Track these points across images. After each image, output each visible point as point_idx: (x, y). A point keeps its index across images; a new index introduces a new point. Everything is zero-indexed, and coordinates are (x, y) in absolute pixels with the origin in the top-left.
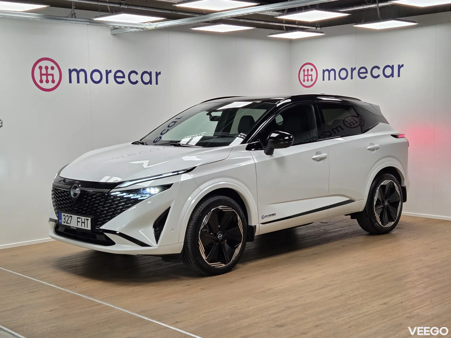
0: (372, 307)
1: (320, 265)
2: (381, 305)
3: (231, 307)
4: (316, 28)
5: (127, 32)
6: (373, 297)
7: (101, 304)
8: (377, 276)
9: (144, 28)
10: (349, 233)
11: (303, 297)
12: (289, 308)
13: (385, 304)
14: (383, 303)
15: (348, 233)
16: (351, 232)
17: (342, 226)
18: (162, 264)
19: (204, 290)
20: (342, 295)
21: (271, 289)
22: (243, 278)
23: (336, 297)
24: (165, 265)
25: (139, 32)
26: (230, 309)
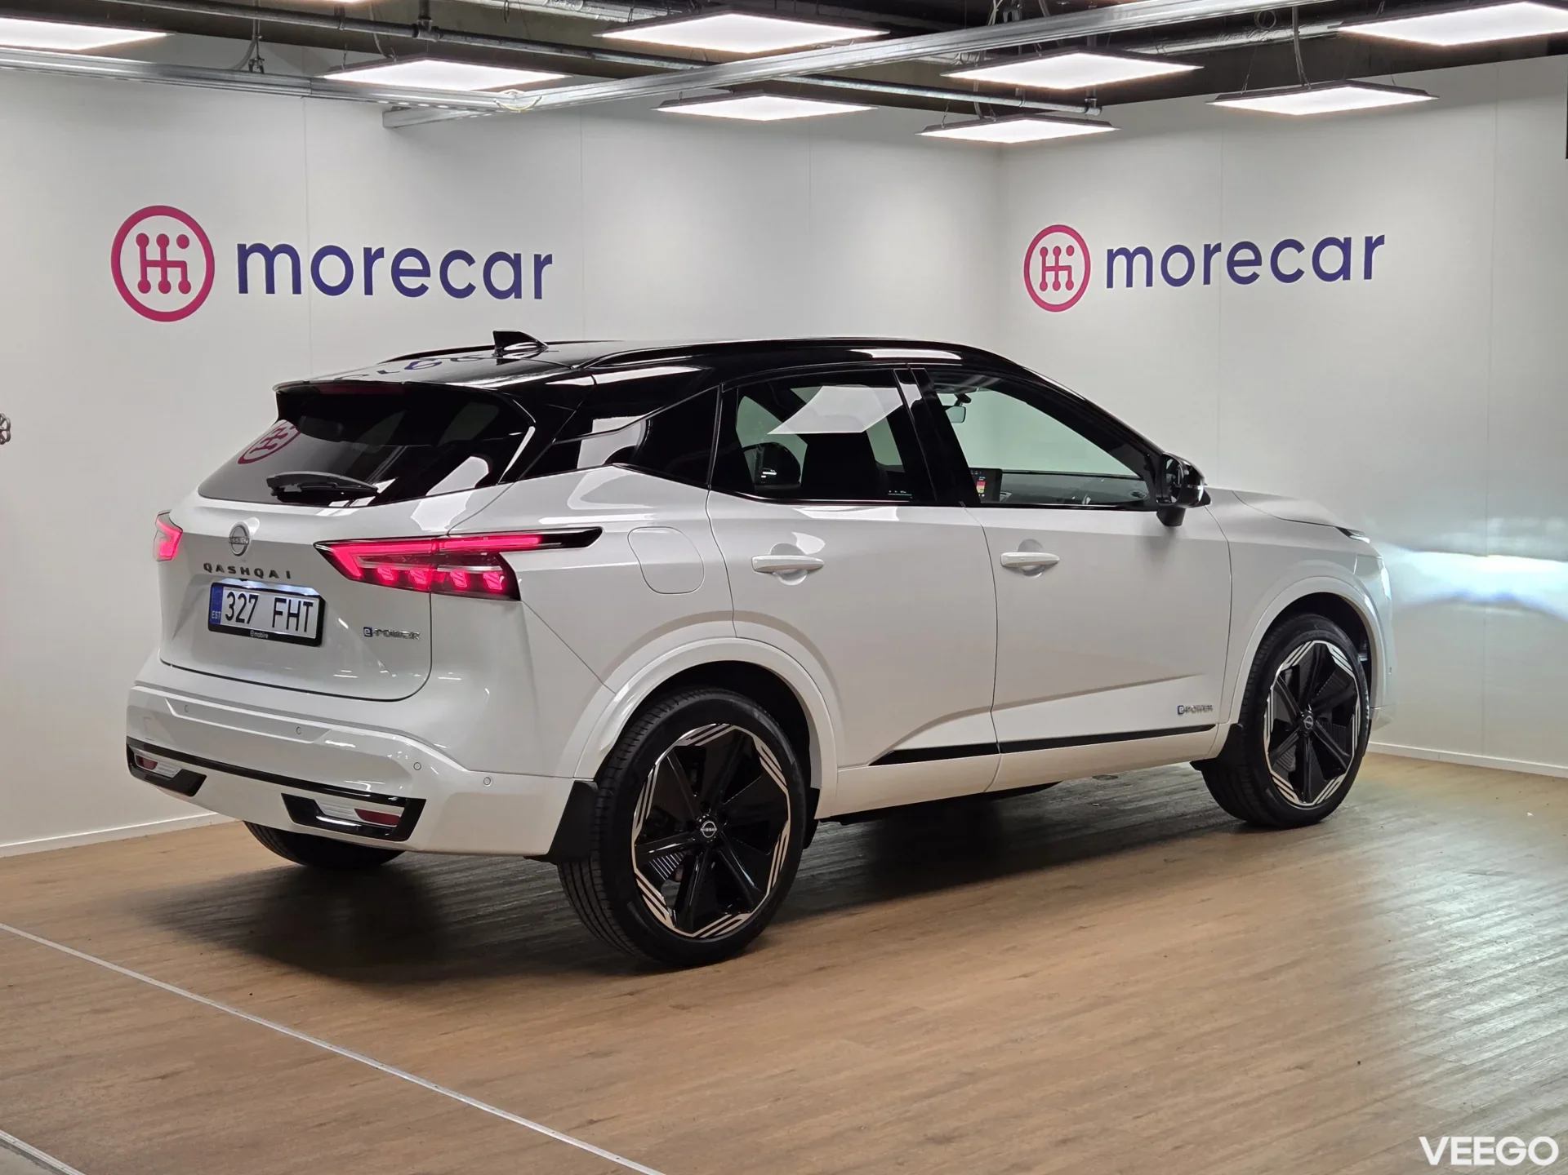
0: (1259, 1077)
1: (1085, 928)
2: (1289, 1070)
3: (777, 1071)
4: (1087, 110)
5: (439, 121)
6: (1261, 1044)
7: (333, 1055)
8: (1277, 970)
9: (496, 109)
10: (1188, 817)
11: (1022, 1039)
12: (973, 1077)
13: (1301, 1067)
14: (1295, 1065)
15: (1186, 815)
16: (1198, 812)
17: (1169, 789)
18: (545, 916)
19: (685, 1011)
20: (1154, 1035)
21: (915, 1009)
22: (821, 969)
23: (1135, 1041)
24: (556, 920)
25: (480, 119)
26: (772, 1077)
